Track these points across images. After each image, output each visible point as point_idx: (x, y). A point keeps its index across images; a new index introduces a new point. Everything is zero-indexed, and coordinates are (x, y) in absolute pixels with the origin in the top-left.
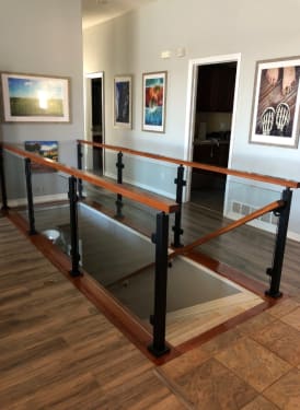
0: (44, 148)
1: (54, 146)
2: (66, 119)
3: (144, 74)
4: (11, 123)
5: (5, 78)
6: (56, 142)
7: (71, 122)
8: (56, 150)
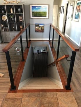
0: (40, 26)
1: (43, 25)
2: (47, 17)
3: (77, 1)
4: (32, 18)
5: (31, 6)
6: (44, 24)
7: (48, 18)
8: (43, 26)
